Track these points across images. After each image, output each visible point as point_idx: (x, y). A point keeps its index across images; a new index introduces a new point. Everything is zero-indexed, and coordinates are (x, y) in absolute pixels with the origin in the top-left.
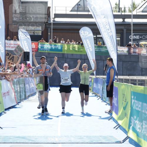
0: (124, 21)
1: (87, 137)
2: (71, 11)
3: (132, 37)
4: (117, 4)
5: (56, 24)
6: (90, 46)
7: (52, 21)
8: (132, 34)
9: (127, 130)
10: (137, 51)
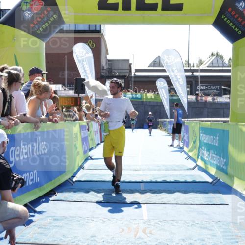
0: (192, 74)
1: (163, 165)
2: (149, 66)
3: (199, 87)
4: (187, 61)
5: (136, 77)
6: (165, 94)
7: (133, 75)
8: (200, 85)
9: (196, 160)
10: (204, 98)
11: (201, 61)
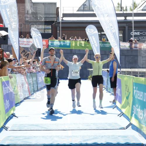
0: (125, 19)
1: (94, 124)
2: (78, 11)
3: (133, 33)
4: (119, 3)
5: (64, 23)
10: (138, 46)
11: (135, 3)
